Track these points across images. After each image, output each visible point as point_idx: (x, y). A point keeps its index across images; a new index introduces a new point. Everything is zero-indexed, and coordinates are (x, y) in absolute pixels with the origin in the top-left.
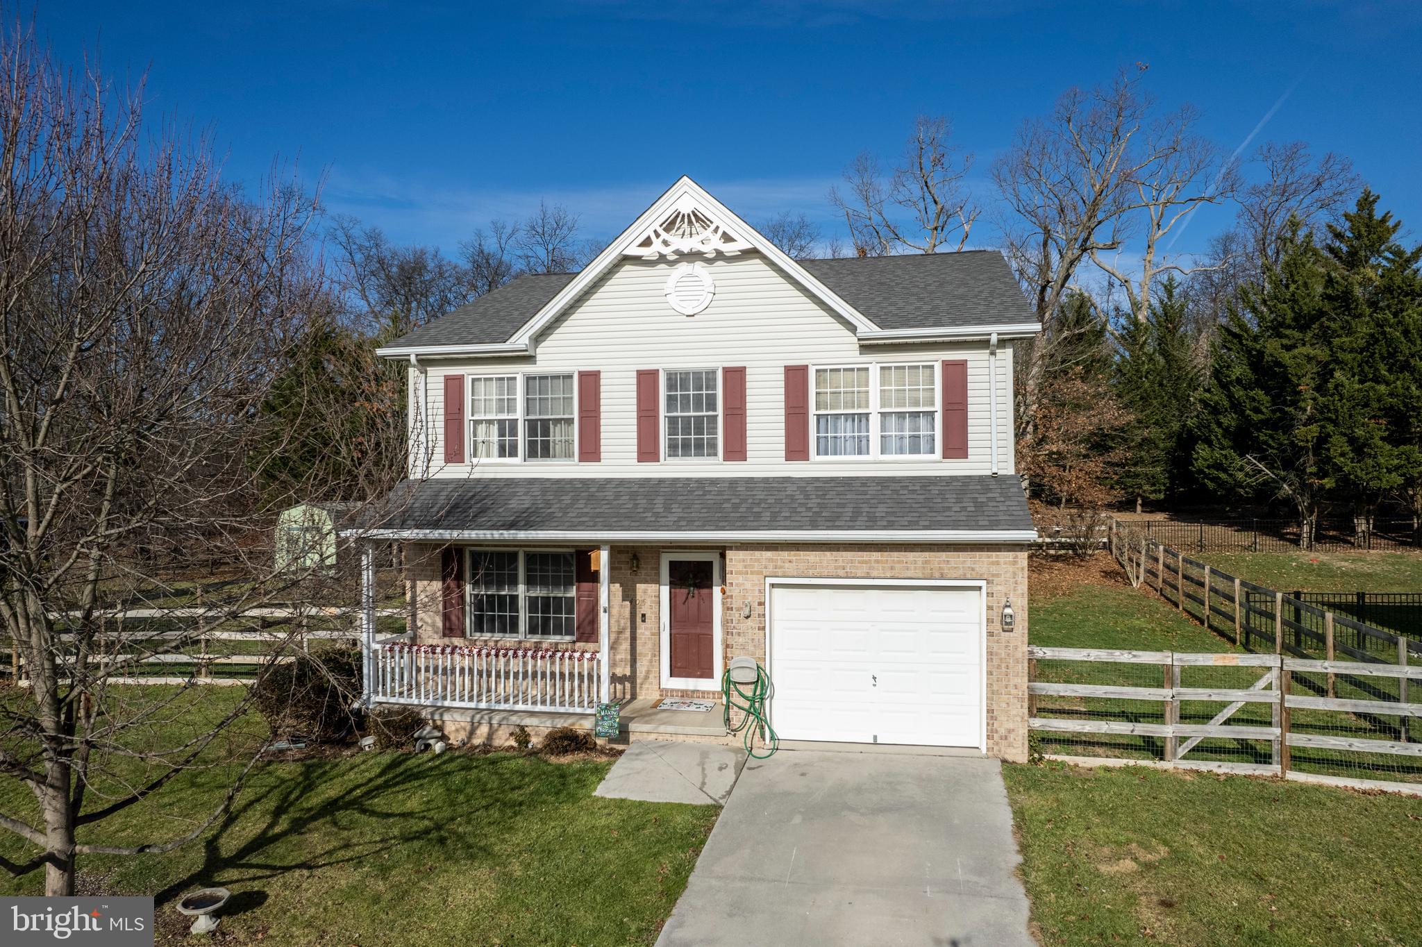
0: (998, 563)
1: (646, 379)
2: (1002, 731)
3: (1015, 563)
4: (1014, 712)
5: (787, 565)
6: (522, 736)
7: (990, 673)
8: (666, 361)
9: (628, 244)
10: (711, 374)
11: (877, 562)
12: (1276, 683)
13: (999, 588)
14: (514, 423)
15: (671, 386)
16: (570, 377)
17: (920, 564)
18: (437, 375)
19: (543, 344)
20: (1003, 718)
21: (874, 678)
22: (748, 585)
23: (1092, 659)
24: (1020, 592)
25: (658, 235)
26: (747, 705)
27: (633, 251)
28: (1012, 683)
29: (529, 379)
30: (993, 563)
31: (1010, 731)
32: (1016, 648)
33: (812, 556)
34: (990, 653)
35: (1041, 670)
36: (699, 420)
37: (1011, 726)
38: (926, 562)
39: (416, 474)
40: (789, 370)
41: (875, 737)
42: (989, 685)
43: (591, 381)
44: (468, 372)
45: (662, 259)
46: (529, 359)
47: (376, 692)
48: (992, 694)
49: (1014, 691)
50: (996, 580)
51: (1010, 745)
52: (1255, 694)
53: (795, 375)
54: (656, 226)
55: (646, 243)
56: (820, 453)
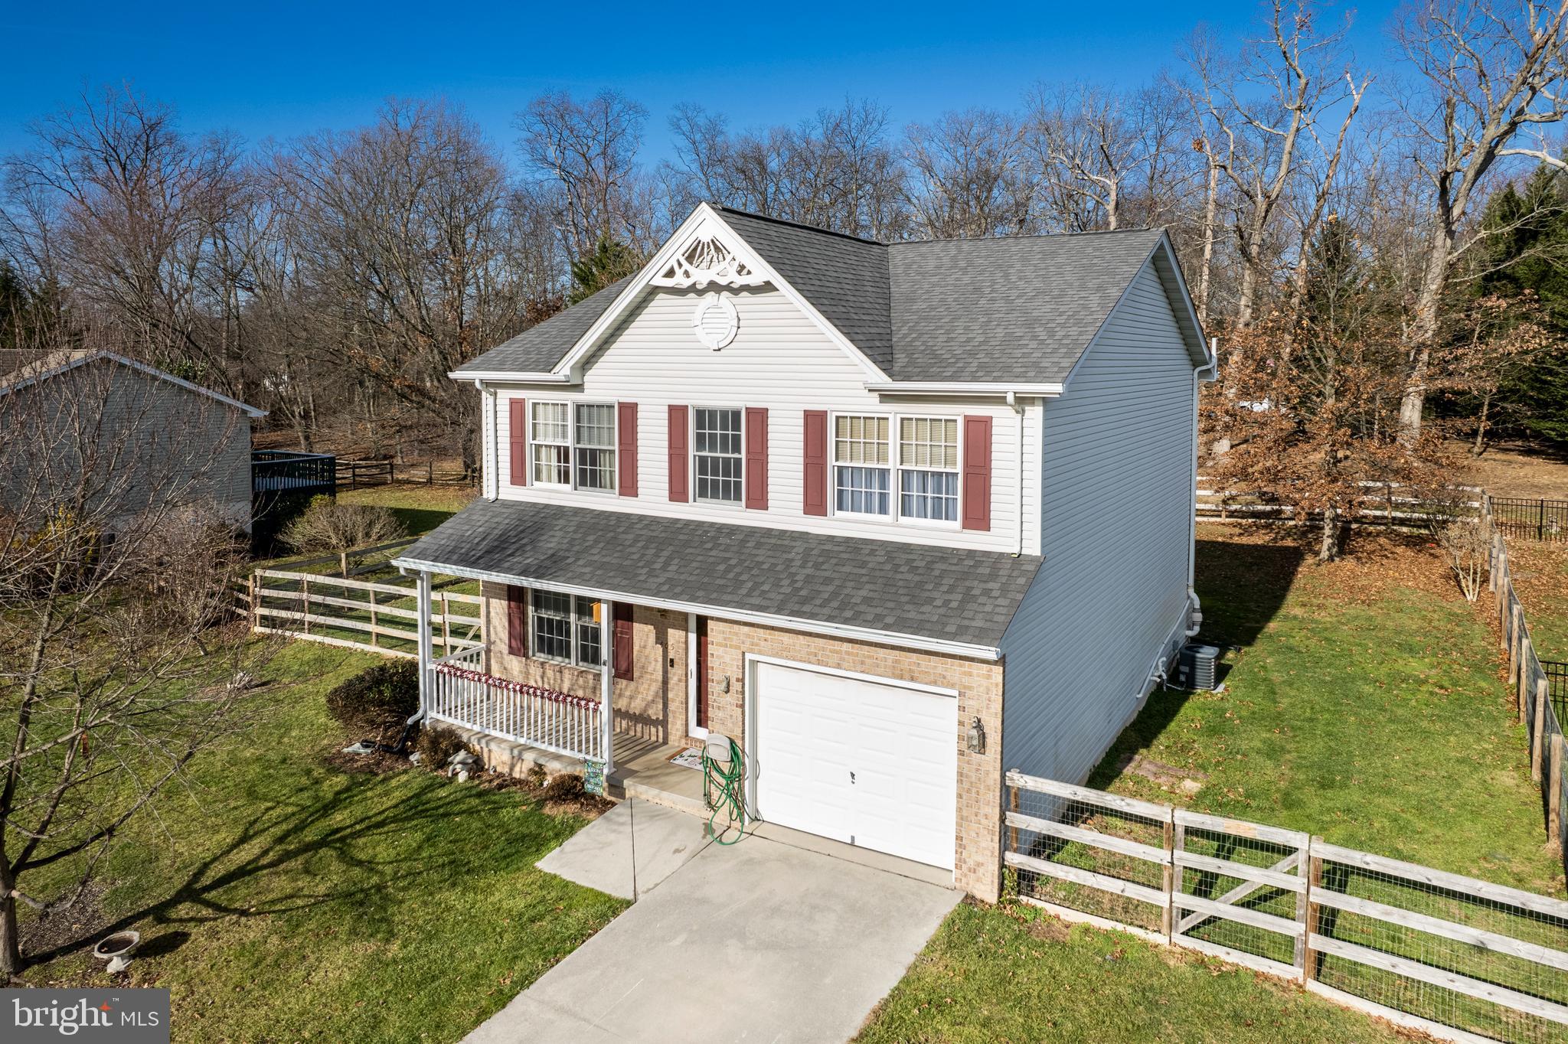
0: (970, 674)
1: (677, 414)
2: (971, 863)
3: (989, 677)
4: (983, 844)
5: (763, 643)
6: (539, 771)
7: (960, 796)
8: (697, 398)
9: (652, 274)
10: (736, 414)
11: (848, 653)
12: (1302, 868)
13: (971, 702)
14: (566, 449)
15: (700, 424)
16: (611, 407)
17: (890, 663)
18: (505, 396)
19: (590, 372)
20: (971, 848)
21: (853, 775)
22: (727, 659)
23: (1079, 798)
24: (993, 710)
25: (680, 265)
26: (724, 782)
27: (660, 281)
28: (982, 812)
29: (579, 407)
30: (965, 673)
31: (979, 864)
32: (987, 773)
33: (786, 638)
34: (960, 774)
35: (1011, 799)
36: (727, 461)
37: (980, 859)
38: (896, 661)
39: (489, 493)
40: (808, 414)
41: (853, 838)
42: (959, 810)
43: (628, 413)
44: (530, 396)
45: (692, 289)
46: (578, 387)
47: (432, 708)
48: (962, 820)
49: (984, 821)
50: (968, 693)
51: (978, 880)
52: (1274, 877)
53: (815, 422)
54: (679, 255)
55: (671, 273)
56: (840, 508)
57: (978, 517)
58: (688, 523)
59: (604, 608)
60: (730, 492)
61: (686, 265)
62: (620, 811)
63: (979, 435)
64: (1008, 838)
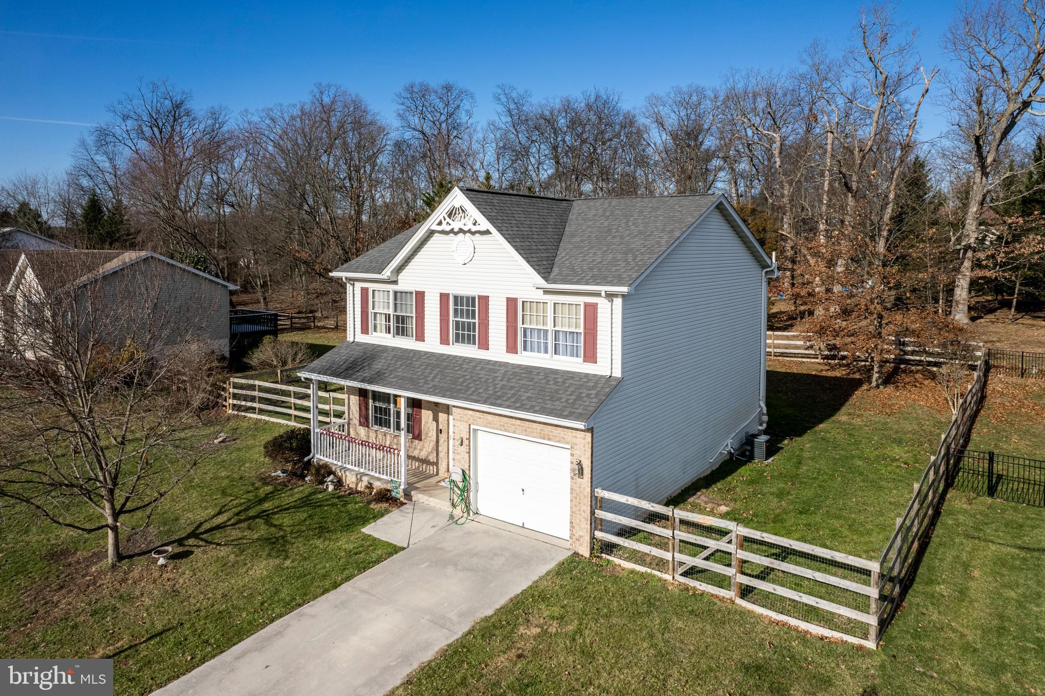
0: (576, 437)
1: (444, 297)
2: (577, 536)
3: (585, 439)
4: (583, 526)
5: (478, 420)
6: (370, 487)
7: (572, 501)
8: (454, 290)
9: (431, 223)
10: (473, 299)
11: (519, 425)
12: (734, 540)
13: (576, 452)
14: (389, 315)
15: (456, 304)
16: (411, 293)
17: (538, 431)
18: (358, 285)
19: (401, 274)
20: (577, 528)
21: (523, 490)
22: (462, 428)
23: (629, 503)
24: (587, 456)
25: (445, 219)
26: (459, 492)
27: (435, 227)
28: (582, 509)
29: (396, 293)
30: (573, 436)
31: (581, 537)
32: (584, 489)
33: (490, 417)
34: (572, 489)
35: (597, 503)
36: (469, 323)
37: (581, 534)
38: (542, 430)
39: (350, 338)
40: (508, 299)
41: (523, 524)
42: (571, 508)
43: (420, 296)
44: (371, 286)
45: (452, 231)
46: (395, 282)
47: (317, 453)
48: (573, 513)
49: (583, 514)
50: (575, 447)
51: (581, 545)
52: (722, 545)
53: (511, 303)
54: (444, 214)
55: (440, 223)
56: (525, 349)
57: (590, 356)
58: (449, 356)
59: (403, 400)
60: (470, 340)
61: (448, 219)
62: (408, 507)
63: (591, 312)
64: (596, 524)
